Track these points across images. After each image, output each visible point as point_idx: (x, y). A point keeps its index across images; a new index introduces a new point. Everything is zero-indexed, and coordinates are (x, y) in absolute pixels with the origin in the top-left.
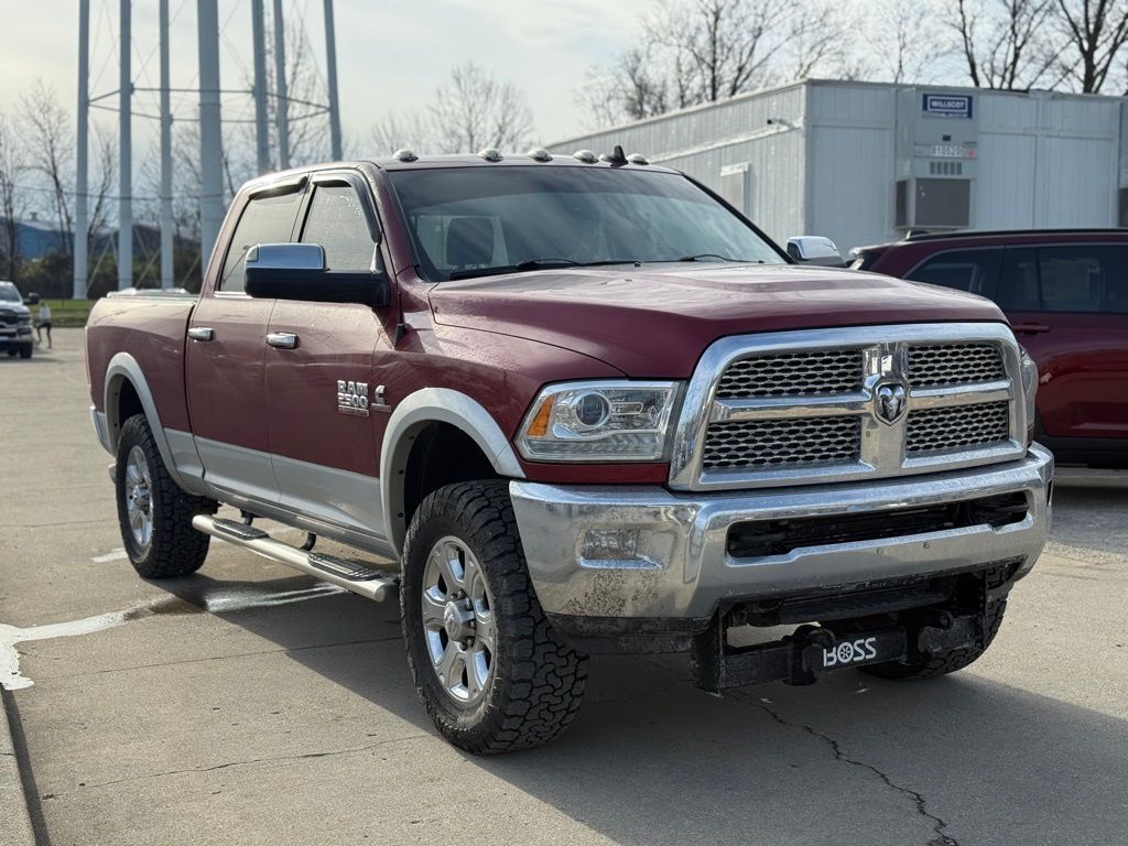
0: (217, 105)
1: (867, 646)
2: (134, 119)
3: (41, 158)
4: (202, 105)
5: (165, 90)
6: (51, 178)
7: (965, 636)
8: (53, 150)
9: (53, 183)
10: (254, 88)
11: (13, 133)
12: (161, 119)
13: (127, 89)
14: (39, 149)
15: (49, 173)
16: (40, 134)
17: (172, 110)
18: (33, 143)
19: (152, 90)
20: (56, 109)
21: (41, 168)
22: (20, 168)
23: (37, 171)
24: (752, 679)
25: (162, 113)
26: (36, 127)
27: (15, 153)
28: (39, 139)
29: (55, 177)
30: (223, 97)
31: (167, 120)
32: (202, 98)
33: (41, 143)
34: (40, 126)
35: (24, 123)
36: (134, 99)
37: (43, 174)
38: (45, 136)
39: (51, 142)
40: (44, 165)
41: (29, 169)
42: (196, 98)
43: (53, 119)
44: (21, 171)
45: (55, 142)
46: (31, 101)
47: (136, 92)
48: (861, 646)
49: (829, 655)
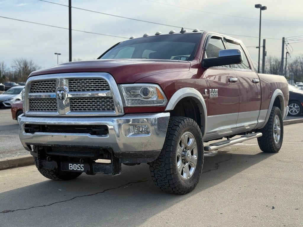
48: (80, 166)
49: (71, 167)
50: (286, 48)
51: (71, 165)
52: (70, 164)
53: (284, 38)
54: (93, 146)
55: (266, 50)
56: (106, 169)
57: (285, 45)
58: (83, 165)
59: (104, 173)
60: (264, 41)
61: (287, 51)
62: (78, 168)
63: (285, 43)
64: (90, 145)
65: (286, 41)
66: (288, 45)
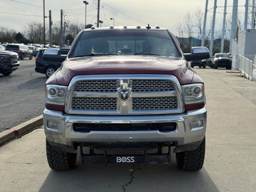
0: (237, 9)
1: (131, 159)
2: (216, 14)
3: (197, 24)
4: (233, 10)
5: (225, 7)
6: (199, 28)
7: (166, 160)
8: (200, 22)
9: (199, 29)
10: (245, 5)
11: (192, 19)
12: (224, 13)
13: (215, 7)
14: (197, 22)
15: (199, 27)
16: (198, 19)
17: (227, 11)
18: (196, 21)
19: (222, 7)
20: (202, 12)
21: (197, 26)
22: (193, 26)
23: (197, 27)
24: (93, 162)
25: (224, 12)
26: (197, 17)
27: (192, 23)
28: (197, 19)
29: (200, 28)
30: (238, 8)
31: (225, 13)
32: (233, 8)
33: (198, 20)
34: (198, 16)
35: (195, 16)
36: (217, 9)
37: (198, 27)
38: (199, 19)
39: (200, 20)
40: (198, 25)
41: (195, 26)
42: (232, 8)
43: (201, 15)
44: (193, 27)
45: (201, 20)
46: (196, 11)
47: (217, 8)
48: (130, 159)
49: (119, 160)
50: (64, 19)
51: (119, 158)
52: (117, 158)
53: (62, 10)
54: (160, 141)
55: (52, 20)
56: (160, 159)
57: (63, 16)
58: (134, 157)
59: (158, 163)
60: (50, 11)
61: (65, 22)
62: (128, 160)
63: (63, 14)
64: (158, 141)
65: (63, 13)
66: (65, 16)
